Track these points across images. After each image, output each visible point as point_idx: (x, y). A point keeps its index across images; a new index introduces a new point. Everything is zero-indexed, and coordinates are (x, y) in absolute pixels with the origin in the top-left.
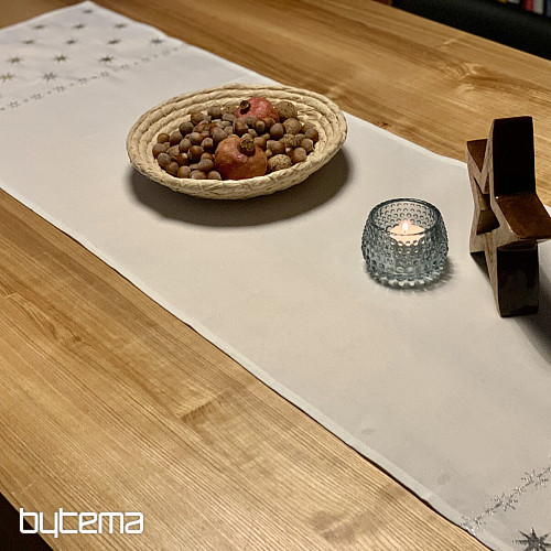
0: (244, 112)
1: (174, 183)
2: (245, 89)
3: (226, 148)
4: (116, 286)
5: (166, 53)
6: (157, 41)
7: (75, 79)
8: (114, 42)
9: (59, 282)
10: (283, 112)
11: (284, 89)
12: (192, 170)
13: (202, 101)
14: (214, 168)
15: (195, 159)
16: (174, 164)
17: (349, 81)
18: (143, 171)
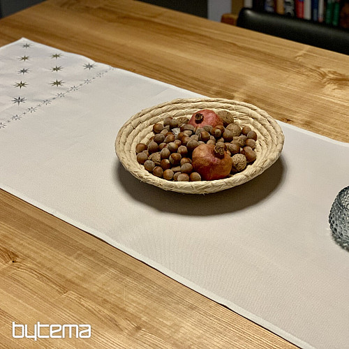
0: (199, 122)
1: (171, 186)
2: (188, 102)
3: (202, 154)
4: (149, 276)
5: (99, 74)
6: (90, 66)
7: (39, 101)
8: (57, 69)
9: (102, 277)
10: (225, 119)
11: (217, 101)
12: (175, 172)
13: (158, 114)
14: (194, 170)
15: (177, 163)
16: (159, 168)
17: (244, 87)
18: (142, 177)
